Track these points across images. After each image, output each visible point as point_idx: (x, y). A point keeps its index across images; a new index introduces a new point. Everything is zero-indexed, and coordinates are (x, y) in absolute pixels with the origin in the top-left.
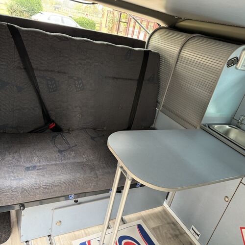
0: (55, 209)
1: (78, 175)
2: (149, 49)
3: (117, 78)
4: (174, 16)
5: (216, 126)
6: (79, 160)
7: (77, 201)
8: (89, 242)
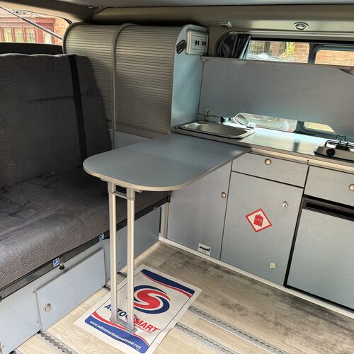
0: (37, 289)
1: (58, 229)
2: (69, 53)
3: (46, 100)
4: (87, 7)
5: (186, 126)
6: (44, 216)
7: (64, 268)
8: (95, 314)
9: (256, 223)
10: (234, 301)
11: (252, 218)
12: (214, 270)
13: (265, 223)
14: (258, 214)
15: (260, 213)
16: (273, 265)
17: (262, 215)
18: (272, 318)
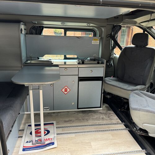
8: (24, 147)
9: (65, 91)
10: (67, 119)
11: (63, 90)
12: (54, 114)
13: (68, 90)
14: (65, 88)
15: (66, 87)
16: (73, 103)
17: (67, 88)
18: (81, 118)
